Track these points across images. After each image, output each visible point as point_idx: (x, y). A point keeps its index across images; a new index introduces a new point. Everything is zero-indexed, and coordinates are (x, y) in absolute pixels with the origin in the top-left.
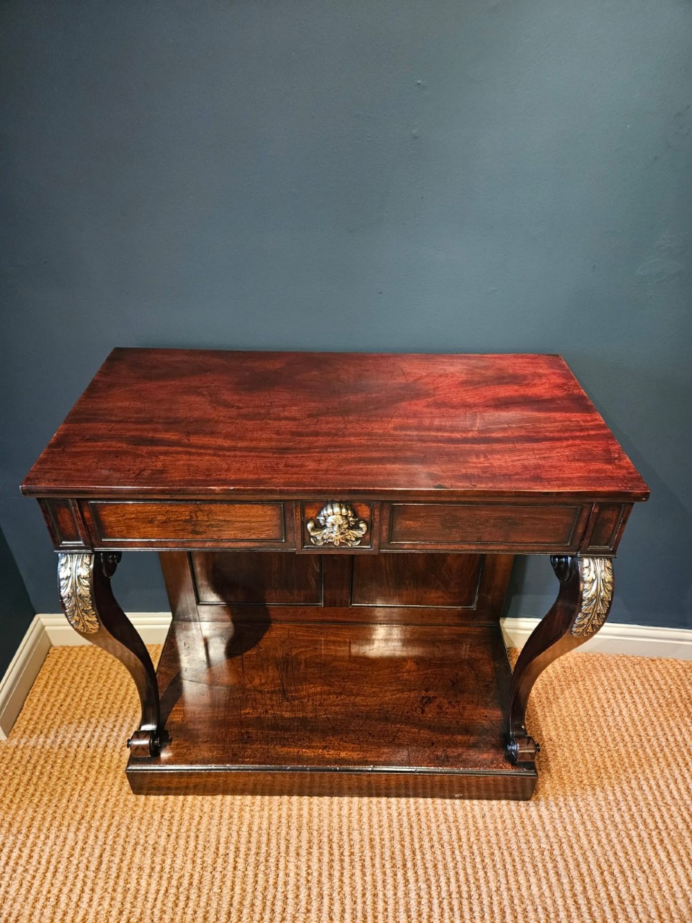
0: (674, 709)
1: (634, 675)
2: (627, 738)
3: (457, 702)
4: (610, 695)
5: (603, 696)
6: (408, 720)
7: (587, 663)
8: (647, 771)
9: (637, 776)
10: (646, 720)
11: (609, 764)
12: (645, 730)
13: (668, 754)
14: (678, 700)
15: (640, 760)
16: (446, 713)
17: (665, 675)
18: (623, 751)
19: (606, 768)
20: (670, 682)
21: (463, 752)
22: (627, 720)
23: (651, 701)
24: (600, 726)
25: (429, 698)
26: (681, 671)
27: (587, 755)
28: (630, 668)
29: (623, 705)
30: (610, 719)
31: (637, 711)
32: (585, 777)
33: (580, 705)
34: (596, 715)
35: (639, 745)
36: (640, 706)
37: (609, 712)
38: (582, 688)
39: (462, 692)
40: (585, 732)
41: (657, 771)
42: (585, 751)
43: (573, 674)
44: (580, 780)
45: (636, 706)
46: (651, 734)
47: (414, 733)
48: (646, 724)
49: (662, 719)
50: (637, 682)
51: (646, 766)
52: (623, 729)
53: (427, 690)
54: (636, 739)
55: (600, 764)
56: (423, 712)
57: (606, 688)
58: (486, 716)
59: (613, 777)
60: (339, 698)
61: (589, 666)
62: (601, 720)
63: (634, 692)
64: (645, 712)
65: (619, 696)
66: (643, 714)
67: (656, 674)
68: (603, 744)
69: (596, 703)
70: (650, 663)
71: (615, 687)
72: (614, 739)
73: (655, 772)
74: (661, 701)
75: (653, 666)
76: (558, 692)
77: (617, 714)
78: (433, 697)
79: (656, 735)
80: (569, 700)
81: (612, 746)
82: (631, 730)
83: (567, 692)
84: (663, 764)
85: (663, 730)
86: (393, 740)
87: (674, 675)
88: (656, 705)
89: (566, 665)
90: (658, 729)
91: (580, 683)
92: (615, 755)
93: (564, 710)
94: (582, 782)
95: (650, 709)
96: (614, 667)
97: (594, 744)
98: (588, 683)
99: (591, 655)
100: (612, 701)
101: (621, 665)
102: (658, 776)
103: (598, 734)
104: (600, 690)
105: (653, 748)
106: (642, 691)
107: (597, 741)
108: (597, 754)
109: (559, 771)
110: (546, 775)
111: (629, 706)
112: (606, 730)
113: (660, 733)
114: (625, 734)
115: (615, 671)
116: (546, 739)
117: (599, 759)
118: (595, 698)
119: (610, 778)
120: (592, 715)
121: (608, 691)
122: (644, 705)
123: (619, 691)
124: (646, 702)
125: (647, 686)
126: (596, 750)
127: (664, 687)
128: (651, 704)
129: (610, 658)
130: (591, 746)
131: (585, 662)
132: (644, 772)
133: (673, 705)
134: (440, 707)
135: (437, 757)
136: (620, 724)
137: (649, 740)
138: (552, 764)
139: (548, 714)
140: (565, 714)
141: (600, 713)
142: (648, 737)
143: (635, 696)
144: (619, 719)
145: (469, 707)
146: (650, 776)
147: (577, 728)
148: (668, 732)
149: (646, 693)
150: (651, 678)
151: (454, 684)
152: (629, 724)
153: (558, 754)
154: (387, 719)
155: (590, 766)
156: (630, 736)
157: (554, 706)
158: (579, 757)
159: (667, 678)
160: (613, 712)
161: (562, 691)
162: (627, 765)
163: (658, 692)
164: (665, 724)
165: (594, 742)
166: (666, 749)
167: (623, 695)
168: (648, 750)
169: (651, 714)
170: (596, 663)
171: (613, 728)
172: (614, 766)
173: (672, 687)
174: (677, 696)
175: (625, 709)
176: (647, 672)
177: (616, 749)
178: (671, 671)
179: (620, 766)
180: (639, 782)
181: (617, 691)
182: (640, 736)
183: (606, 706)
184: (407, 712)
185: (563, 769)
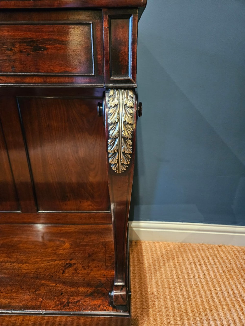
0: (233, 273)
1: (208, 254)
2: (202, 292)
3: (88, 266)
4: (193, 266)
5: (189, 267)
6: (52, 278)
7: (181, 248)
8: (215, 314)
9: (208, 318)
10: (215, 281)
11: (189, 310)
12: (214, 286)
13: (229, 303)
14: (235, 268)
15: (210, 307)
16: (78, 274)
17: (227, 254)
18: (199, 300)
19: (187, 312)
20: (230, 258)
21: (81, 299)
22: (203, 280)
23: (218, 269)
24: (186, 285)
25: (71, 264)
26: (236, 252)
27: (175, 303)
28: (206, 250)
29: (200, 272)
30: (192, 280)
31: (209, 275)
32: (172, 319)
33: (174, 272)
34: (184, 278)
35: (210, 297)
36: (211, 272)
37: (192, 276)
38: (176, 262)
39: (93, 260)
40: (175, 289)
41: (222, 314)
42: (174, 301)
43: (172, 254)
44: (169, 321)
45: (209, 272)
46: (218, 289)
47: (52, 286)
48: (215, 283)
49: (225, 280)
50: (210, 258)
51: (214, 311)
52: (200, 287)
53: (71, 260)
54: (208, 293)
55: (183, 310)
56: (64, 272)
57: (191, 261)
58: (104, 275)
59: (191, 319)
60: (12, 265)
61: (182, 250)
62: (187, 281)
63: (208, 264)
64: (214, 276)
65: (199, 267)
66: (213, 277)
67: (222, 253)
68: (186, 296)
69: (184, 271)
70: (218, 248)
71: (197, 261)
72: (194, 293)
73: (220, 315)
74: (225, 269)
75: (219, 249)
76: (162, 264)
77: (197, 277)
78: (73, 264)
79: (221, 290)
80: (168, 269)
81: (192, 297)
82: (205, 287)
83: (167, 265)
84: (226, 309)
85: (225, 286)
86: (35, 292)
87: (233, 254)
88: (221, 271)
89: (168, 249)
90: (223, 286)
91: (176, 259)
92: (194, 303)
93: (164, 275)
94: (169, 322)
95: (217, 274)
96: (197, 250)
97: (181, 297)
98: (181, 259)
99: (184, 244)
100: (194, 269)
101: (201, 249)
102: (223, 318)
103: (184, 290)
104: (187, 263)
105: (219, 299)
106: (213, 263)
107: (182, 294)
108: (182, 303)
109: (155, 315)
110: (146, 318)
111: (205, 272)
112: (189, 287)
113: (224, 289)
114: (201, 289)
115: (197, 252)
116: (149, 293)
117: (183, 306)
118: (184, 268)
119: (189, 319)
120: (181, 277)
121: (192, 264)
122: (214, 272)
123: (199, 263)
124: (215, 270)
125: (216, 260)
126: (182, 300)
127: (226, 261)
128: (218, 271)
129: (195, 245)
130: (179, 298)
131: (180, 247)
132: (213, 315)
133: (232, 271)
134: (76, 270)
135: (62, 303)
136: (199, 283)
137: (217, 293)
138: (151, 310)
139: (153, 278)
140: (164, 277)
141: (186, 277)
142: (216, 292)
143: (209, 266)
144: (198, 280)
145: (95, 269)
146: (217, 318)
147: (171, 286)
148: (229, 288)
149: (215, 264)
150: (218, 256)
151: (90, 255)
152: (204, 283)
153: (156, 304)
154: (37, 278)
155: (176, 311)
156: (204, 290)
157: (158, 272)
158: (169, 305)
159: (228, 256)
160: (194, 276)
161: (164, 264)
162: (201, 310)
163: (222, 264)
164: (227, 283)
165: (181, 295)
166: (228, 299)
167: (201, 266)
168: (216, 300)
169: (218, 277)
170: (186, 248)
171: (194, 286)
172: (192, 311)
173: (231, 261)
174: (234, 266)
175: (202, 274)
176: (216, 252)
177: (195, 299)
178: (231, 252)
179: (196, 311)
180: (209, 323)
181: (198, 264)
182: (211, 291)
183: (190, 272)
184: (53, 273)
185: (158, 314)
